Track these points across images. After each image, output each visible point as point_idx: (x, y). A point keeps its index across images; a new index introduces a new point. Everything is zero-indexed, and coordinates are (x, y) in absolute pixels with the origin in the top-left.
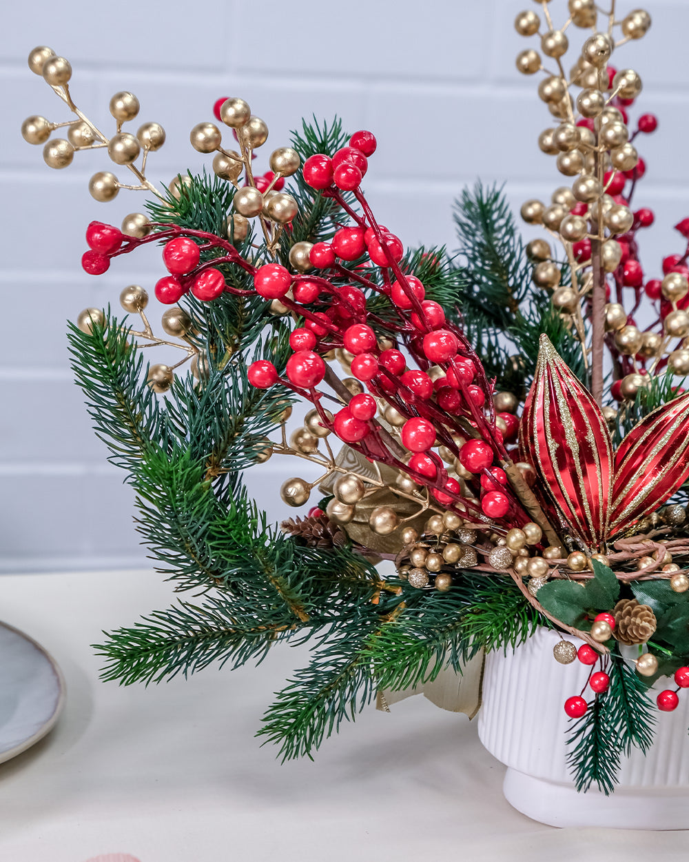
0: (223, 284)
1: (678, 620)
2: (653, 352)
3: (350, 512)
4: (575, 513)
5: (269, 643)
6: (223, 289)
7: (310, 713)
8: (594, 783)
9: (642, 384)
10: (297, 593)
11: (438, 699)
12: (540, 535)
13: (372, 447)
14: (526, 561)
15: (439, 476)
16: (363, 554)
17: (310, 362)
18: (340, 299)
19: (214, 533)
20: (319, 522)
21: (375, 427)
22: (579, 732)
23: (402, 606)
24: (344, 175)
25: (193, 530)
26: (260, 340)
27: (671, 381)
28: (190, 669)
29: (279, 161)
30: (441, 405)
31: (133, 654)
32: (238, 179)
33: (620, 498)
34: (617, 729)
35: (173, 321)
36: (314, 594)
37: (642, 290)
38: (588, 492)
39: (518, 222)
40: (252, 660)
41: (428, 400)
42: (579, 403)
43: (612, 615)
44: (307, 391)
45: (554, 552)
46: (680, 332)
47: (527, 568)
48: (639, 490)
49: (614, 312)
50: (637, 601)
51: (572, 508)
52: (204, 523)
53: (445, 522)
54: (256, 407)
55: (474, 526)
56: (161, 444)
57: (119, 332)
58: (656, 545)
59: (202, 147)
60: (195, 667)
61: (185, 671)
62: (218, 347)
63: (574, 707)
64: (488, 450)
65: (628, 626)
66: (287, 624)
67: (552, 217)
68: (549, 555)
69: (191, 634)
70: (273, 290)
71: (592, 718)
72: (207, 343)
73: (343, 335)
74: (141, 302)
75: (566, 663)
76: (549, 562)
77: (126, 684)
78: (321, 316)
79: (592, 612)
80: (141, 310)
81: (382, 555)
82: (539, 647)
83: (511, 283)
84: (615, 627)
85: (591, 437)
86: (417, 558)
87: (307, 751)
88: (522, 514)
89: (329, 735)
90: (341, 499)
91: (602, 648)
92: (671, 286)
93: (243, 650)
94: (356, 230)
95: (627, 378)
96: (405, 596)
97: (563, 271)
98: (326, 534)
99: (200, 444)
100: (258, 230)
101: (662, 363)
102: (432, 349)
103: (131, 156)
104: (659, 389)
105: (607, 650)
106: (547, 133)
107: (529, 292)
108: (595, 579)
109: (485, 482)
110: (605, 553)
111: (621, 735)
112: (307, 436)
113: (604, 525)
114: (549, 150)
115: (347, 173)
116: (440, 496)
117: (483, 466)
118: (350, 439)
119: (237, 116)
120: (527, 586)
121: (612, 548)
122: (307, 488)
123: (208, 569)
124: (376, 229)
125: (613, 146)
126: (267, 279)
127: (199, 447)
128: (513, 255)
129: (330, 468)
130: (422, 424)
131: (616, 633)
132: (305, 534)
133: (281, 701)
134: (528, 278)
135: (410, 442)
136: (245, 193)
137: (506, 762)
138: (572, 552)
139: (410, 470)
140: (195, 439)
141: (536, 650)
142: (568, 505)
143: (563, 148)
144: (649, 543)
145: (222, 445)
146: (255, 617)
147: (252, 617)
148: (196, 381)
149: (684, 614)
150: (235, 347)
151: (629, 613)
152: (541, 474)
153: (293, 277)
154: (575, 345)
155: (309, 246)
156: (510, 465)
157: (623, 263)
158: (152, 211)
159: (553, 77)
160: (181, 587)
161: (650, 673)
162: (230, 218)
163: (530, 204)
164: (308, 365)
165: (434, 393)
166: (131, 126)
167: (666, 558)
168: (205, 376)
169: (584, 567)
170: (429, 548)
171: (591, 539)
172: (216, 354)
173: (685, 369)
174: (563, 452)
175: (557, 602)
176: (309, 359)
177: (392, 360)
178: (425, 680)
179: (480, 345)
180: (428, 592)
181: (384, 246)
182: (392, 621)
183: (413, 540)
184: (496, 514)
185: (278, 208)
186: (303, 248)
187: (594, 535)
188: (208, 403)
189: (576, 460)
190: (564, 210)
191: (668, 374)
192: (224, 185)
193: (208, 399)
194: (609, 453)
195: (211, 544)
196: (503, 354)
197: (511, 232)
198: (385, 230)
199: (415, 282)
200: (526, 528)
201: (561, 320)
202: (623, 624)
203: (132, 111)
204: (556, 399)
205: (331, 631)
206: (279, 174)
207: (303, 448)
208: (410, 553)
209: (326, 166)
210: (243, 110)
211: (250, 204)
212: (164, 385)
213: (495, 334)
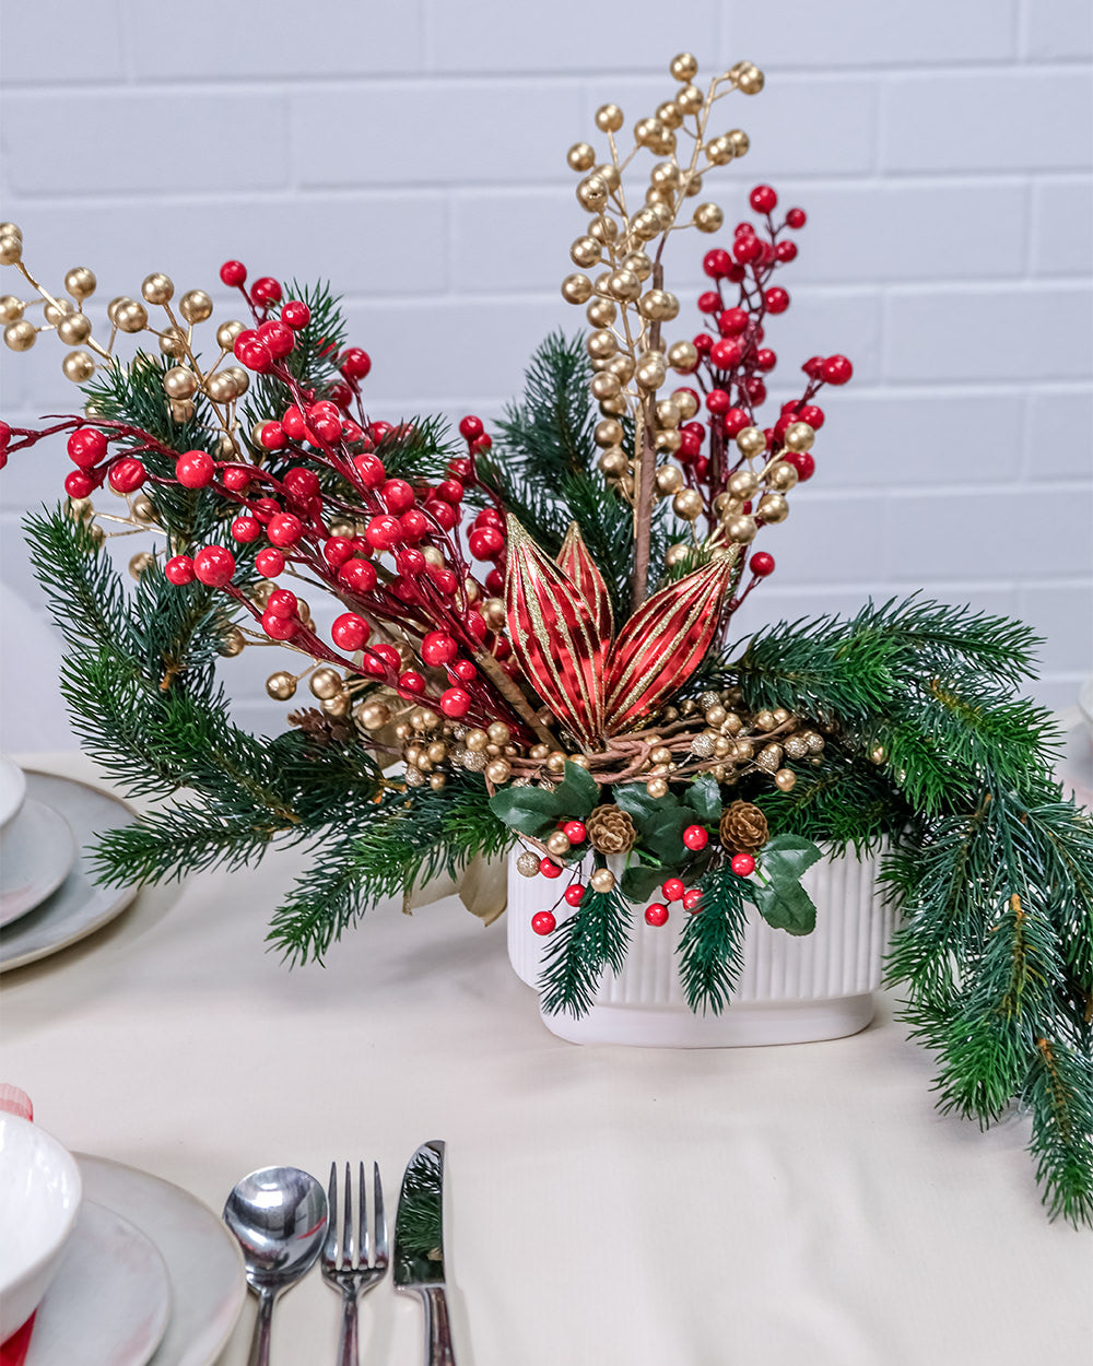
0: (142, 474)
1: (665, 827)
5: (265, 844)
15: (389, 674)
23: (409, 804)
33: (618, 690)
42: (548, 589)
43: (584, 823)
45: (540, 751)
48: (638, 680)
50: (615, 807)
63: (539, 923)
64: (449, 644)
66: (278, 825)
68: (535, 754)
70: (195, 479)
76: (532, 762)
84: (584, 836)
85: (564, 627)
87: (317, 956)
91: (559, 862)
96: (409, 795)
98: (327, 728)
103: (80, 336)
108: (566, 783)
117: (442, 661)
122: (293, 681)
126: (187, 468)
130: (353, 621)
133: (289, 904)
135: (339, 640)
138: (554, 751)
149: (670, 821)
151: (600, 821)
153: (217, 465)
156: (484, 658)
169: (563, 768)
175: (516, 810)
177: (337, 549)
180: (426, 792)
181: (311, 428)
183: (406, 736)
184: (454, 713)
189: (547, 652)
194: (588, 643)
200: (492, 727)
202: (596, 833)
203: (87, 286)
204: (523, 586)
206: (225, 349)
208: (405, 749)
211: (180, 387)
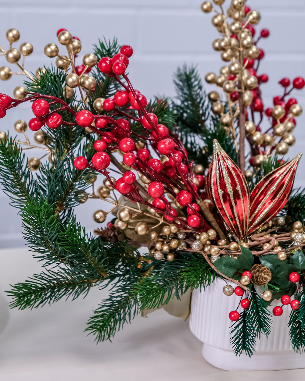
0: (61, 120)
1: (282, 273)
2: (269, 143)
3: (126, 225)
4: (232, 224)
5: (89, 288)
6: (62, 123)
7: (109, 320)
8: (244, 351)
9: (263, 159)
10: (101, 264)
11: (170, 311)
12: (215, 235)
13: (134, 196)
14: (209, 247)
15: (167, 208)
16: (133, 244)
17: (103, 157)
18: (117, 126)
19: (60, 238)
20: (112, 230)
21: (135, 187)
22: (236, 327)
23: (152, 268)
24: (117, 67)
25: (50, 237)
26: (80, 146)
27: (277, 158)
28: (52, 301)
29: (87, 60)
30: (167, 174)
31: (25, 295)
32: (68, 69)
33: (253, 216)
34: (254, 326)
35: (39, 137)
36: (110, 264)
37: (264, 113)
38: (238, 214)
39: (204, 83)
40: (82, 296)
41: (161, 173)
42: (233, 172)
43: (250, 272)
44: (103, 170)
45: (222, 242)
46: (281, 134)
47: (210, 250)
48: (263, 211)
49: (250, 126)
50: (262, 265)
51: (231, 221)
52: (55, 234)
53: (171, 230)
54: (79, 177)
55: (185, 231)
56: (35, 196)
57: (13, 143)
58: (271, 238)
59: (49, 55)
60: (54, 300)
61: (50, 302)
62: (61, 149)
63: (233, 316)
64: (190, 196)
65: (258, 277)
66: (97, 279)
67: (220, 81)
68: (220, 244)
69: (52, 284)
70: (85, 123)
71: (242, 320)
72: (55, 148)
73: (119, 142)
74: (24, 128)
75: (229, 295)
76: (220, 247)
77: (22, 309)
78: (109, 134)
79: (241, 271)
80: (24, 132)
81: (142, 244)
82: (216, 287)
83: (201, 112)
84: (252, 278)
85: (239, 188)
86: (158, 246)
87: (109, 338)
88: (207, 225)
89: (119, 330)
90: (121, 219)
91: (246, 288)
92: (277, 112)
93: (77, 292)
94: (124, 92)
95: (256, 157)
96: (153, 264)
97: (226, 106)
98: (115, 235)
99: (53, 196)
100: (78, 94)
101: (273, 148)
102: (162, 148)
103: (16, 59)
104: (271, 162)
105: (248, 289)
106: (216, 41)
107: (210, 116)
108: (242, 255)
109: (189, 211)
110: (247, 242)
111: (256, 329)
112: (104, 190)
113: (246, 229)
114: (217, 49)
115: (119, 66)
116: (168, 217)
117: (188, 203)
118: (124, 193)
119: (66, 40)
120: (210, 259)
121: (250, 239)
122: (105, 214)
123: (58, 255)
124: (134, 92)
125: (247, 48)
126: (82, 118)
127: (52, 197)
128: (201, 99)
129: (116, 205)
130: (158, 185)
131: (253, 280)
132: (105, 235)
133: (96, 315)
134: (209, 109)
135: (152, 193)
136: (71, 76)
137: (202, 340)
138: (231, 242)
139: (153, 206)
140: (50, 193)
141: (215, 288)
142: (229, 220)
143: (223, 49)
144: (268, 236)
145: (64, 196)
146: (82, 276)
147: (81, 276)
148: (51, 165)
149: (284, 271)
150: (68, 149)
151: (258, 271)
152: (215, 206)
153: (95, 116)
154: (232, 141)
155: (103, 100)
156: (201, 202)
157: (254, 101)
158: (27, 86)
159: (218, 14)
160: (46, 264)
161: (269, 299)
162: (64, 89)
163: (209, 74)
164: (102, 159)
165: (164, 169)
166: (16, 45)
167: (275, 243)
168: (54, 163)
169: (237, 249)
170: (164, 241)
171: (240, 235)
172: (60, 152)
173: (283, 152)
174: (226, 195)
175: (224, 267)
176: (102, 156)
177: (143, 154)
178: (163, 303)
179: (187, 142)
180: (163, 262)
181: (138, 100)
182: (147, 276)
183: (156, 238)
184: (195, 225)
185: (87, 83)
186: (100, 101)
187: (241, 234)
188: (56, 176)
189: (232, 198)
190: (225, 77)
191: (275, 155)
192: (61, 72)
193: (56, 174)
194: (247, 195)
195: (59, 244)
196: (198, 147)
197: (200, 88)
198: (139, 92)
199: (154, 116)
200: (209, 232)
201: (225, 130)
202: (256, 276)
203: (17, 37)
204: (222, 170)
205: (119, 281)
206: (87, 66)
207: (103, 195)
208: (155, 244)
209: (109, 63)
210: (68, 37)
211: (74, 82)
212: (36, 167)
213: (194, 136)
